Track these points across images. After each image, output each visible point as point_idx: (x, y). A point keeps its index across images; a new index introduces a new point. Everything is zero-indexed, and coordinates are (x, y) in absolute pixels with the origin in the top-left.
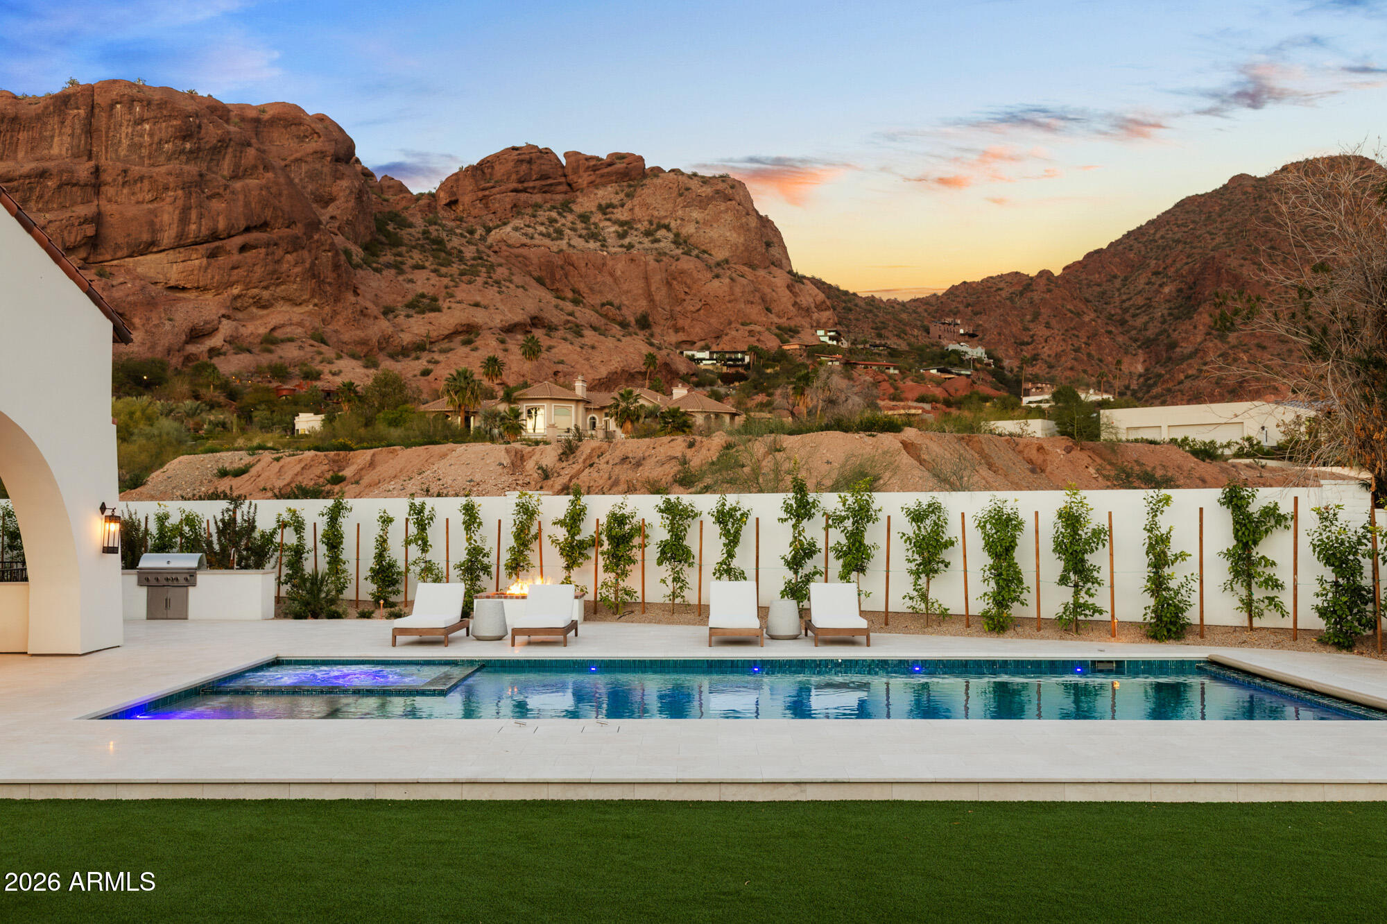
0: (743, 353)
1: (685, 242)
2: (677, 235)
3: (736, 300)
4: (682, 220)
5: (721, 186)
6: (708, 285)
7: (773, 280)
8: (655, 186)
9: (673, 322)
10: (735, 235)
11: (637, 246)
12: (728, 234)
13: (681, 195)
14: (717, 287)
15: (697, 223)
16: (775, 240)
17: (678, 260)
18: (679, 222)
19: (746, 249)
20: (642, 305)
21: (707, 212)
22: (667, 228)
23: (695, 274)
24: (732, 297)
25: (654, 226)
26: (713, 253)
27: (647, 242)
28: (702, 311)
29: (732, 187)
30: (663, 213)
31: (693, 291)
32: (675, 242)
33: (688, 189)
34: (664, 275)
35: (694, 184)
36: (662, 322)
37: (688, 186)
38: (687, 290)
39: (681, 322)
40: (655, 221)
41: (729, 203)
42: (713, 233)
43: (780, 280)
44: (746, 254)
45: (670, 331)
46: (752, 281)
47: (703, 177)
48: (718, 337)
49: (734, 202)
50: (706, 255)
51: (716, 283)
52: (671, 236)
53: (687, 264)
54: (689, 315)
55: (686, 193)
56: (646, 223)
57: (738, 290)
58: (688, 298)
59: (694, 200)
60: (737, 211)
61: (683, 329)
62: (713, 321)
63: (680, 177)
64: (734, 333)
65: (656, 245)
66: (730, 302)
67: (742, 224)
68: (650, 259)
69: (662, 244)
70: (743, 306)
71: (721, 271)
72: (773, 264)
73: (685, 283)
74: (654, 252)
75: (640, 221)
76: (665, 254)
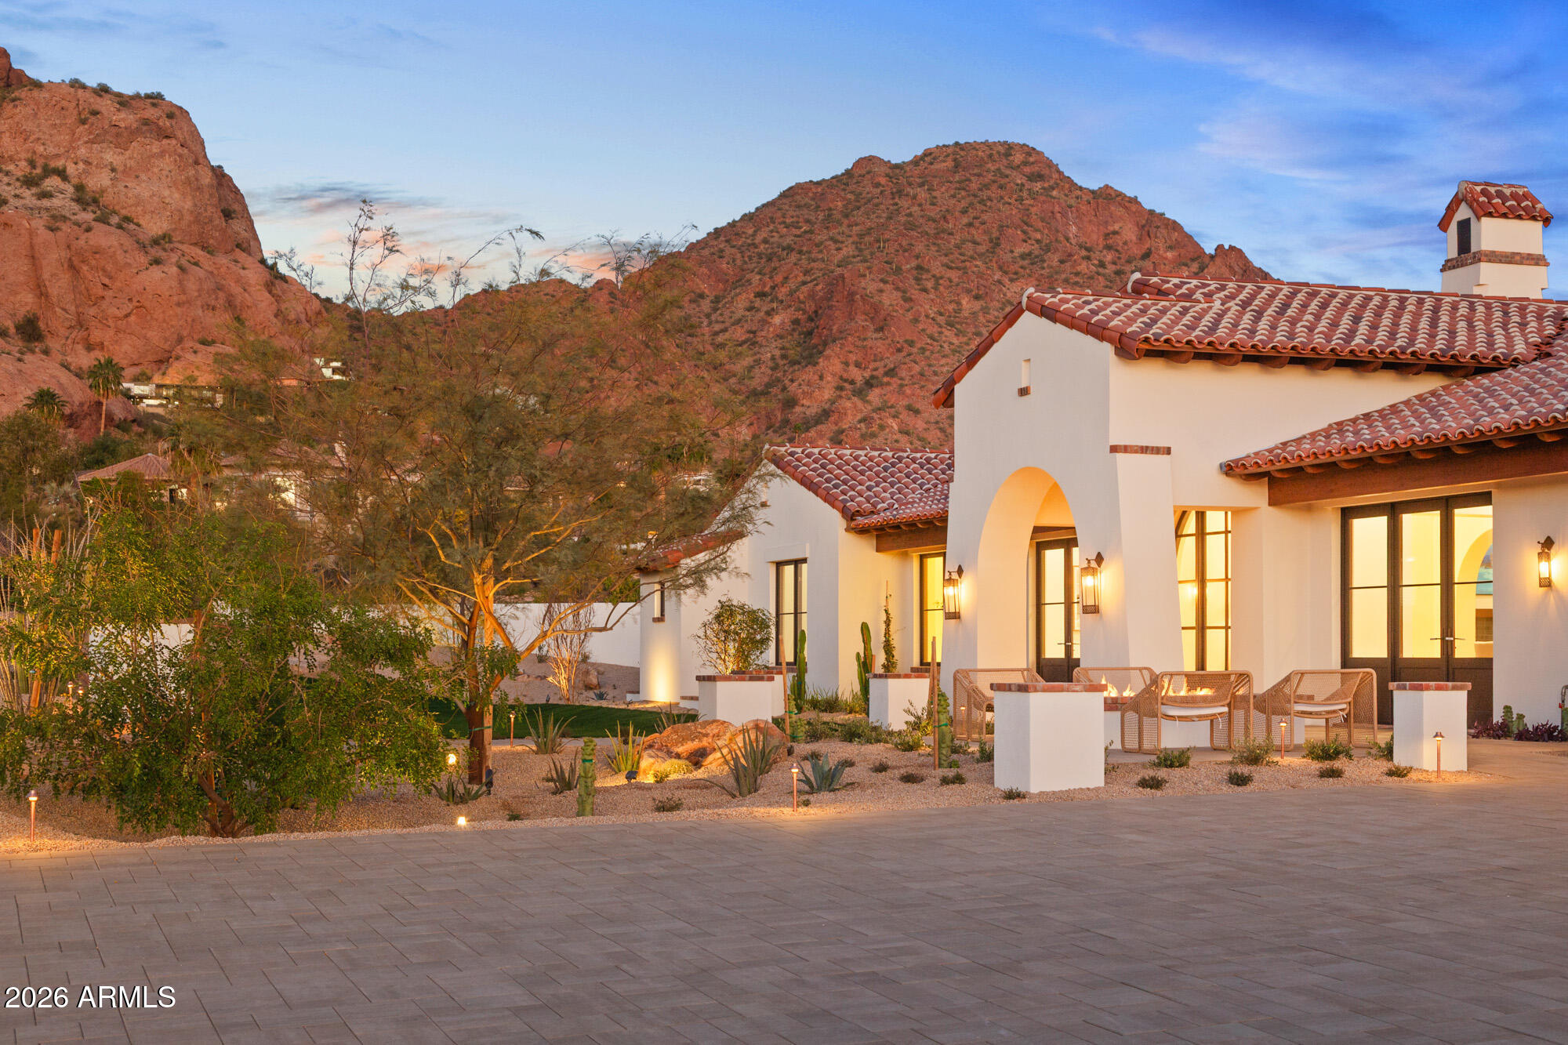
0: (211, 389)
1: (95, 201)
2: (80, 188)
3: (189, 302)
4: (87, 163)
5: (151, 113)
6: (143, 276)
7: (242, 272)
8: (37, 104)
9: (84, 334)
10: (176, 195)
11: (13, 201)
12: (166, 193)
13: (83, 122)
14: (158, 279)
15: (113, 170)
16: (236, 207)
17: (88, 230)
18: (81, 166)
19: (197, 221)
20: (26, 302)
21: (128, 153)
22: (62, 174)
23: (120, 256)
24: (183, 298)
25: (38, 171)
26: (141, 222)
27: (28, 195)
28: (132, 318)
29: (170, 116)
30: (52, 150)
31: (118, 284)
32: (78, 200)
33: (95, 113)
34: (64, 254)
35: (105, 105)
36: (63, 332)
37: (96, 107)
38: (106, 281)
39: (97, 335)
40: (40, 162)
41: (165, 142)
42: (142, 189)
43: (254, 276)
44: (195, 228)
45: (79, 348)
46: (212, 273)
47: (119, 95)
48: (161, 362)
49: (174, 142)
50: (132, 226)
51: (156, 272)
52: (70, 189)
53: (105, 238)
54: (111, 323)
55: (92, 119)
56: (23, 164)
57: (192, 286)
58: (109, 294)
59: (106, 132)
60: (180, 156)
61: (101, 346)
62: (154, 335)
63: (80, 92)
64: (190, 357)
65: (46, 203)
66: (179, 304)
67: (188, 178)
68: (39, 224)
69: (56, 202)
70: (200, 312)
71: (162, 254)
72: (238, 246)
73: (104, 270)
74: (45, 215)
75: (11, 159)
76: (65, 218)
